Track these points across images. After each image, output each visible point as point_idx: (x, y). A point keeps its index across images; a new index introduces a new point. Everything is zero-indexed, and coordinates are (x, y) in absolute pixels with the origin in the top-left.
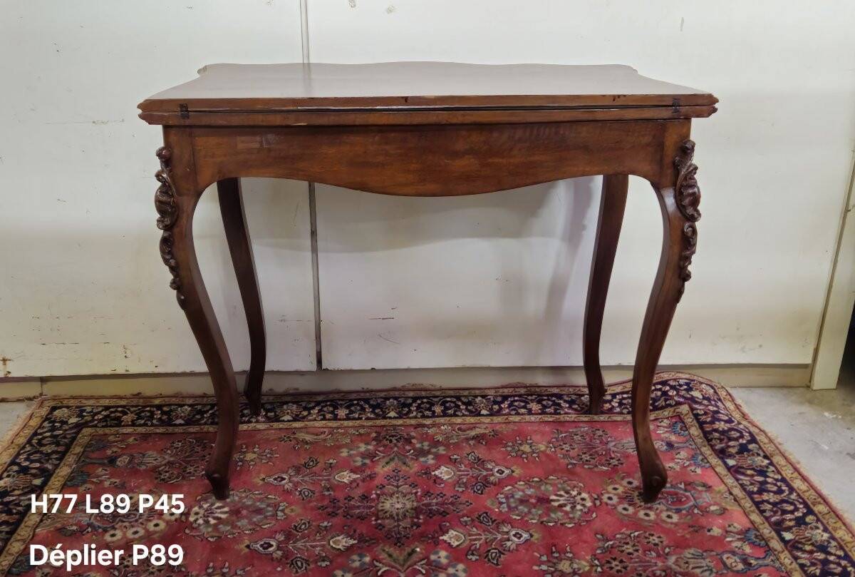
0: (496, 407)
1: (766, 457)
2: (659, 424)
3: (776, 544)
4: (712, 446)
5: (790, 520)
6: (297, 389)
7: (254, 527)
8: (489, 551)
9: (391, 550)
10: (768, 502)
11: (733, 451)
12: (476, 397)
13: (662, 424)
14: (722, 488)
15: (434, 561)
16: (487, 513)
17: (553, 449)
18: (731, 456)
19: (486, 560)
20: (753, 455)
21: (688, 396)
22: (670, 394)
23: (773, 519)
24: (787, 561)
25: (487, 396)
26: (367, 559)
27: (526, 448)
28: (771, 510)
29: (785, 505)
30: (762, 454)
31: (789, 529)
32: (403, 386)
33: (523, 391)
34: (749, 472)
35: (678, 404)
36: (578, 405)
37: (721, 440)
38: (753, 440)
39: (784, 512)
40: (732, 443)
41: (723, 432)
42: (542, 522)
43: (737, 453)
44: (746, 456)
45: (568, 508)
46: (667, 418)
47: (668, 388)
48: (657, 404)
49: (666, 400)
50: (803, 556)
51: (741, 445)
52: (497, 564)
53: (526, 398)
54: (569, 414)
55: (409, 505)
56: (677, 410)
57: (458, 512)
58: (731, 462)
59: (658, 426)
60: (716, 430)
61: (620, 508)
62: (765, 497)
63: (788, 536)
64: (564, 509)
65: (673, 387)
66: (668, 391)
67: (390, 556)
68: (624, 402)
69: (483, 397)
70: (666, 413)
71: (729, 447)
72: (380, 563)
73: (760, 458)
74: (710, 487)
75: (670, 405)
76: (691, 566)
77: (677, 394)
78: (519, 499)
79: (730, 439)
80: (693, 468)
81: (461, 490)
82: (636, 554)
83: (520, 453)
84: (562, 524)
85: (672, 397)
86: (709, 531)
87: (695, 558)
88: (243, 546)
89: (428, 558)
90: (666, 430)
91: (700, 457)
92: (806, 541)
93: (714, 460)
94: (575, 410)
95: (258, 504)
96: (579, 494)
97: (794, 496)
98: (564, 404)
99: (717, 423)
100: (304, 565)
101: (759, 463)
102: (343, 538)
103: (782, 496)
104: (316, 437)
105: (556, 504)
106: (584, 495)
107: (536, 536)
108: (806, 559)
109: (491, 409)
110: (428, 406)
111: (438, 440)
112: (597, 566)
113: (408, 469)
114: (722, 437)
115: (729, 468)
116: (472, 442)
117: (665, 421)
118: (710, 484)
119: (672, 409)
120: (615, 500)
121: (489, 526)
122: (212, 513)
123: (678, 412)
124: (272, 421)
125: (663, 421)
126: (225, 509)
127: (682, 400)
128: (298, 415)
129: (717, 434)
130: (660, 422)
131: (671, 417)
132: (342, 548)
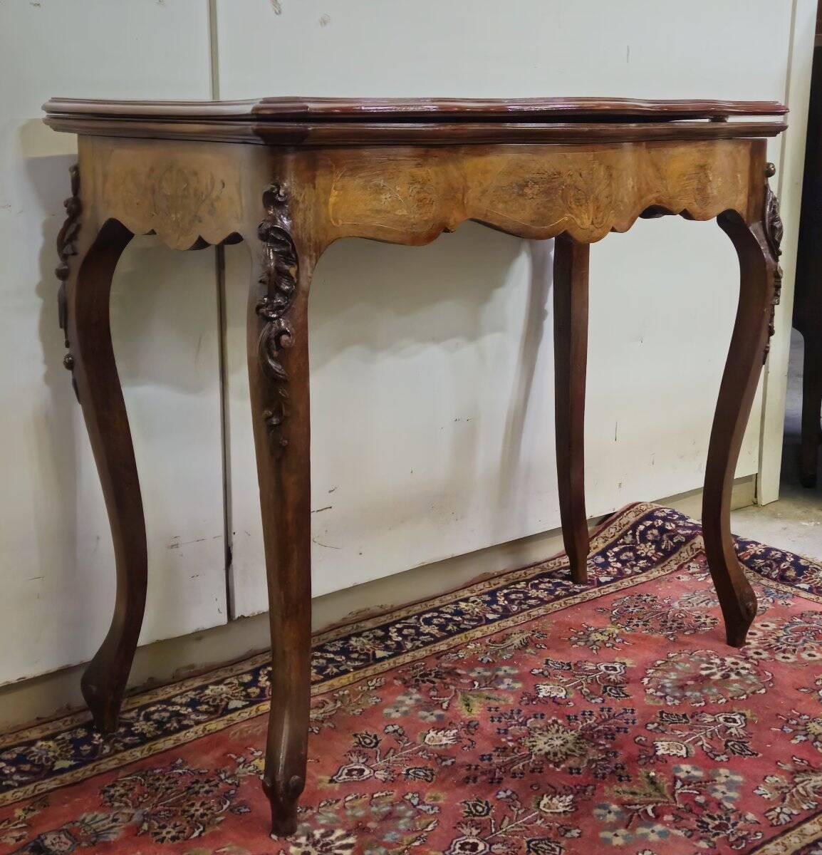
0: (497, 607)
2: (690, 572)
4: (768, 576)
7: (417, 835)
8: (726, 746)
11: (793, 574)
13: (692, 570)
15: (688, 778)
16: (663, 712)
17: (628, 629)
18: (796, 580)
19: (737, 754)
20: (814, 571)
21: (690, 525)
22: (670, 528)
25: (468, 598)
26: (615, 807)
27: (600, 637)
32: (344, 619)
33: (502, 582)
35: (689, 538)
37: (770, 566)
38: (797, 558)
40: (783, 566)
41: (764, 556)
42: (732, 699)
43: (798, 575)
44: (809, 575)
45: (733, 676)
46: (691, 560)
47: (660, 522)
48: (663, 547)
49: (671, 538)
51: (792, 563)
52: (755, 754)
53: (517, 588)
54: (589, 589)
55: (569, 736)
56: (694, 547)
57: (633, 723)
59: (692, 574)
60: (755, 556)
61: (779, 659)
64: (732, 679)
65: (664, 519)
66: (664, 525)
67: (634, 793)
68: (623, 557)
69: (464, 600)
70: (684, 555)
71: (785, 571)
72: (636, 804)
75: (680, 544)
77: (677, 526)
78: (674, 687)
79: (778, 561)
80: (782, 602)
81: (599, 700)
83: (599, 644)
84: (753, 693)
85: (675, 532)
89: (675, 779)
90: (703, 575)
91: (773, 591)
93: (788, 589)
95: (374, 809)
96: (723, 660)
98: (566, 583)
99: (748, 547)
100: (553, 845)
102: (551, 799)
104: (322, 711)
105: (718, 678)
106: (730, 659)
107: (748, 713)
109: (496, 611)
111: (488, 661)
113: (502, 702)
114: (768, 562)
115: (810, 592)
116: (530, 650)
117: (691, 564)
118: (819, 610)
119: (688, 547)
121: (686, 722)
122: (328, 844)
123: (698, 549)
124: (222, 715)
125: (689, 566)
126: (339, 832)
127: (689, 532)
128: (248, 696)
129: (760, 561)
130: (689, 570)
131: (695, 557)
132: (567, 809)
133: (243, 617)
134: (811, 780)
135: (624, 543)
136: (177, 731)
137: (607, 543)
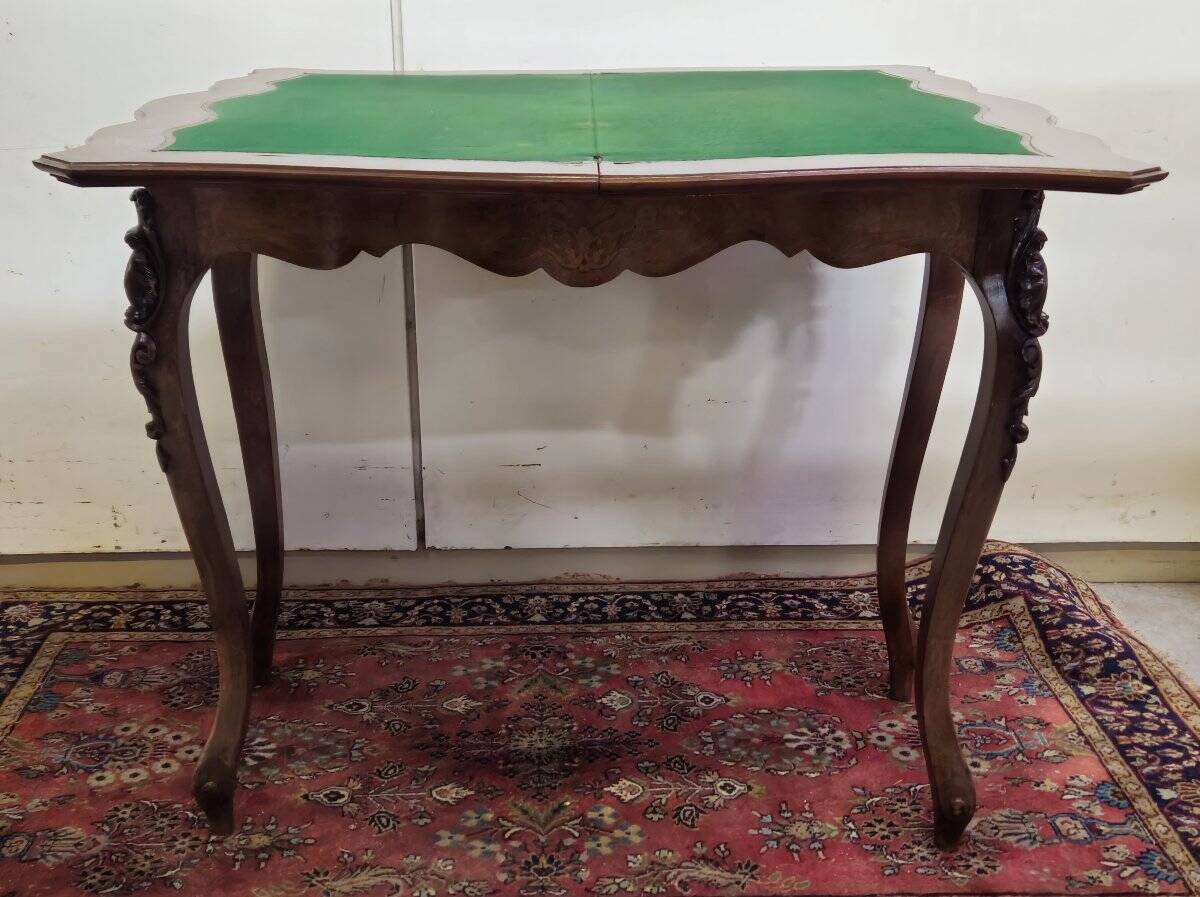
0: (708, 608)
1: (1147, 680)
2: (973, 634)
3: (1145, 805)
4: (1058, 667)
5: (1174, 772)
6: (387, 581)
7: (315, 770)
8: (681, 808)
9: (527, 805)
10: (1141, 746)
11: (1093, 672)
12: (676, 593)
13: (980, 633)
14: (1068, 725)
15: (593, 820)
16: (681, 757)
18: (1088, 680)
19: (675, 820)
20: (1125, 677)
21: (1026, 581)
22: (996, 578)
23: (1146, 770)
24: (1161, 829)
25: (694, 592)
26: (489, 816)
27: (753, 668)
28: (1145, 758)
29: (1168, 750)
30: (1141, 675)
31: (1170, 784)
32: (556, 577)
33: (753, 586)
34: (1115, 704)
35: (1008, 595)
36: (844, 606)
37: (1074, 655)
38: (1128, 653)
39: (1166, 760)
40: (1091, 660)
41: (1078, 642)
42: (768, 771)
43: (1099, 676)
44: (1113, 679)
45: (812, 752)
46: (988, 622)
47: (992, 568)
48: (973, 598)
49: (988, 590)
50: (1189, 822)
51: (1108, 661)
52: (693, 826)
53: (758, 596)
54: (827, 619)
55: (557, 745)
56: (1004, 608)
57: (636, 754)
58: (1087, 690)
59: (973, 637)
60: (1067, 639)
61: (896, 753)
62: (1138, 738)
63: (1166, 794)
64: (806, 752)
65: (1001, 567)
66: (992, 573)
67: (525, 812)
69: (687, 593)
70: (987, 614)
71: (1087, 665)
72: (508, 821)
73: (1136, 682)
74: (1048, 724)
75: (995, 600)
76: (1001, 834)
77: (1008, 579)
78: (733, 738)
79: (1089, 653)
80: (1023, 698)
81: (641, 724)
82: (914, 815)
83: (741, 674)
84: (800, 773)
85: (998, 585)
86: (1038, 785)
87: (1010, 822)
88: (298, 796)
89: (583, 815)
90: (985, 642)
91: (1037, 683)
92: (1196, 801)
93: (1059, 686)
94: (837, 613)
95: (322, 740)
96: (833, 732)
97: (1186, 738)
98: (819, 605)
99: (1070, 626)
100: (391, 822)
101: (1134, 690)
102: (453, 788)
103: (1166, 737)
105: (794, 745)
106: (839, 733)
107: (757, 788)
108: (1191, 826)
109: (699, 612)
110: (596, 606)
111: (610, 655)
112: (851, 830)
113: (559, 694)
114: (1076, 650)
115: (1082, 698)
116: (664, 659)
117: (985, 627)
118: (1048, 720)
119: (996, 606)
120: (890, 740)
121: (683, 774)
122: (251, 751)
123: (1007, 611)
124: (345, 626)
125: (981, 628)
126: (272, 746)
127: (1013, 589)
128: (387, 617)
129: (1068, 646)
130: (977, 630)
131: (995, 620)
132: (451, 801)
133: (434, 548)
134: (698, 869)
137: (919, 576)
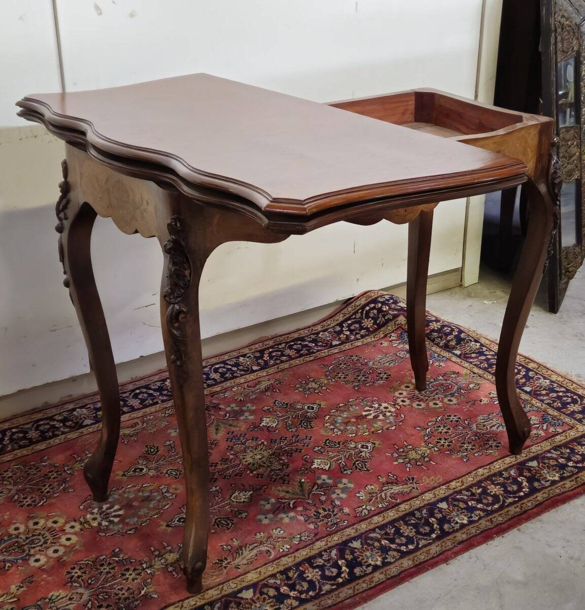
0: (262, 361)
1: (476, 341)
2: (390, 339)
3: (525, 397)
4: (437, 345)
5: (521, 378)
7: (157, 511)
8: (354, 464)
9: (284, 488)
11: (453, 343)
12: (237, 358)
13: (392, 338)
14: (464, 371)
15: (322, 484)
16: (328, 439)
17: (333, 380)
18: (454, 348)
19: (358, 470)
20: (468, 342)
21: (399, 307)
22: (384, 309)
24: (539, 405)
25: (246, 355)
26: (273, 500)
27: (314, 385)
30: (472, 340)
31: (525, 385)
33: (271, 343)
34: (473, 355)
35: (395, 316)
36: (322, 342)
37: (441, 337)
38: (461, 332)
40: (449, 338)
41: (439, 331)
42: (373, 432)
43: (457, 344)
44: (463, 344)
45: (381, 417)
46: (393, 332)
47: (380, 305)
48: (378, 322)
49: (384, 316)
50: (545, 398)
51: (456, 336)
52: (368, 470)
53: (278, 348)
54: (321, 350)
55: (266, 454)
56: (397, 323)
57: (307, 446)
58: (458, 352)
59: (391, 341)
60: (433, 331)
61: (415, 405)
63: (528, 389)
64: (379, 418)
65: (383, 303)
66: (381, 307)
67: (287, 492)
68: (352, 328)
69: (244, 356)
70: (390, 328)
71: (449, 341)
72: (285, 499)
73: (473, 343)
74: (458, 373)
76: (489, 428)
77: (390, 308)
78: (342, 423)
79: (447, 335)
80: (437, 363)
81: (294, 430)
82: (450, 431)
83: (311, 390)
84: (387, 429)
85: (387, 313)
86: (481, 401)
87: (487, 421)
88: (164, 527)
89: (315, 484)
90: (398, 342)
91: (436, 355)
92: (540, 388)
93: (446, 354)
95: (140, 494)
96: (380, 405)
98: (310, 345)
99: (431, 324)
100: (229, 522)
101: (475, 347)
102: (239, 493)
104: (133, 429)
106: (384, 405)
107: (377, 443)
108: (548, 400)
109: (259, 364)
111: (241, 400)
112: (433, 447)
113: (238, 429)
114: (440, 335)
115: (459, 356)
116: (268, 393)
117: (392, 334)
118: (457, 371)
119: (393, 323)
120: (407, 401)
121: (338, 447)
122: (108, 514)
123: (398, 324)
124: (78, 429)
125: (391, 336)
126: (117, 507)
127: (396, 312)
128: (96, 417)
129: (436, 334)
130: (390, 338)
131: (396, 330)
132: (246, 500)
134: (392, 489)
135: (355, 318)
136: (51, 438)
